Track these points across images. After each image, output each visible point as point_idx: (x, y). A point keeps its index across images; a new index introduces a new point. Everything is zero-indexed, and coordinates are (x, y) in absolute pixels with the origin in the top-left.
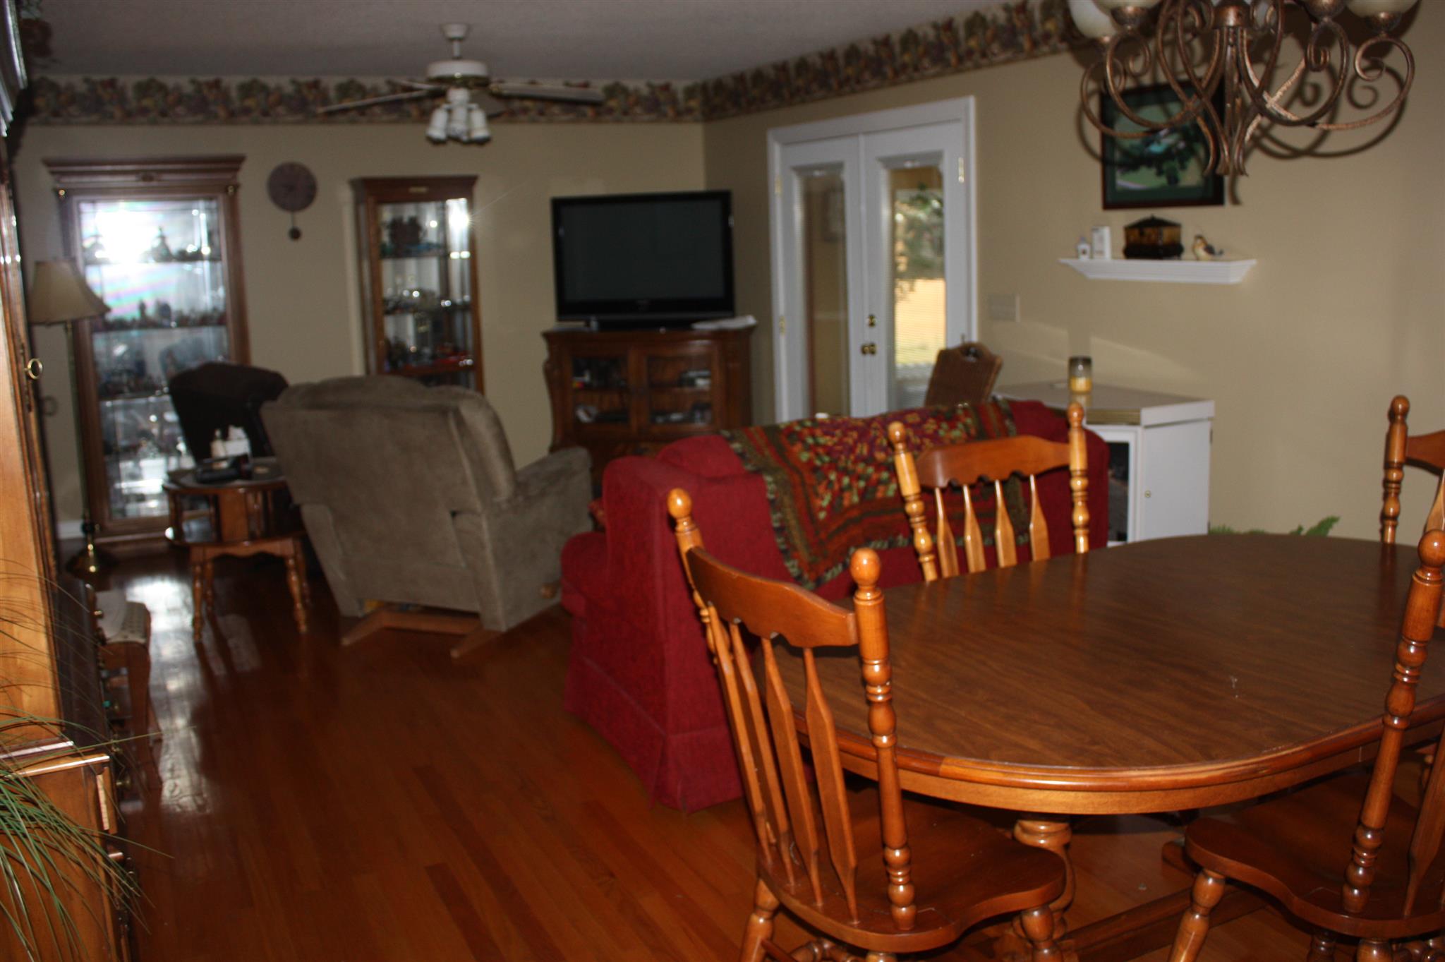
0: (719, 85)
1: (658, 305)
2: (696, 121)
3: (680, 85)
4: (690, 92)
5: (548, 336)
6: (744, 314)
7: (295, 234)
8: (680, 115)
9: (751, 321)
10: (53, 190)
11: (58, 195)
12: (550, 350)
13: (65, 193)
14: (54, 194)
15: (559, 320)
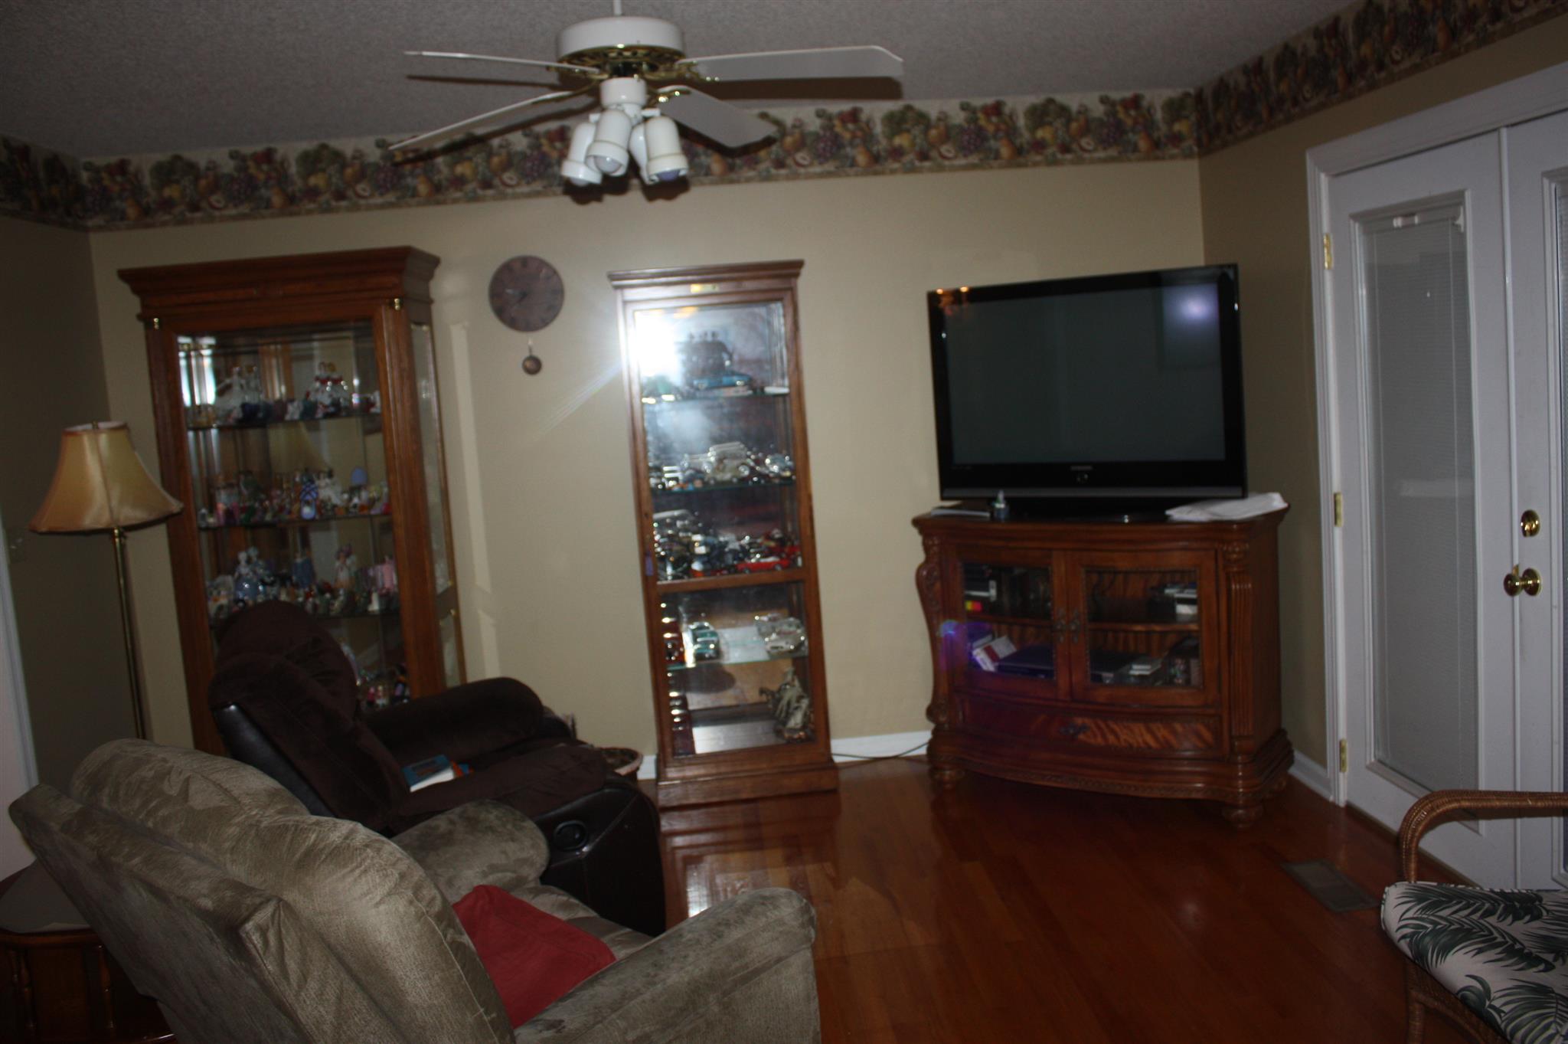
0: (1222, 88)
1: (1107, 473)
2: (1188, 155)
3: (1156, 98)
4: (1175, 109)
5: (922, 524)
6: (1265, 489)
7: (532, 366)
8: (1158, 148)
9: (1276, 502)
10: (140, 317)
11: (149, 325)
12: (927, 548)
13: (160, 323)
14: (140, 327)
15: (943, 498)
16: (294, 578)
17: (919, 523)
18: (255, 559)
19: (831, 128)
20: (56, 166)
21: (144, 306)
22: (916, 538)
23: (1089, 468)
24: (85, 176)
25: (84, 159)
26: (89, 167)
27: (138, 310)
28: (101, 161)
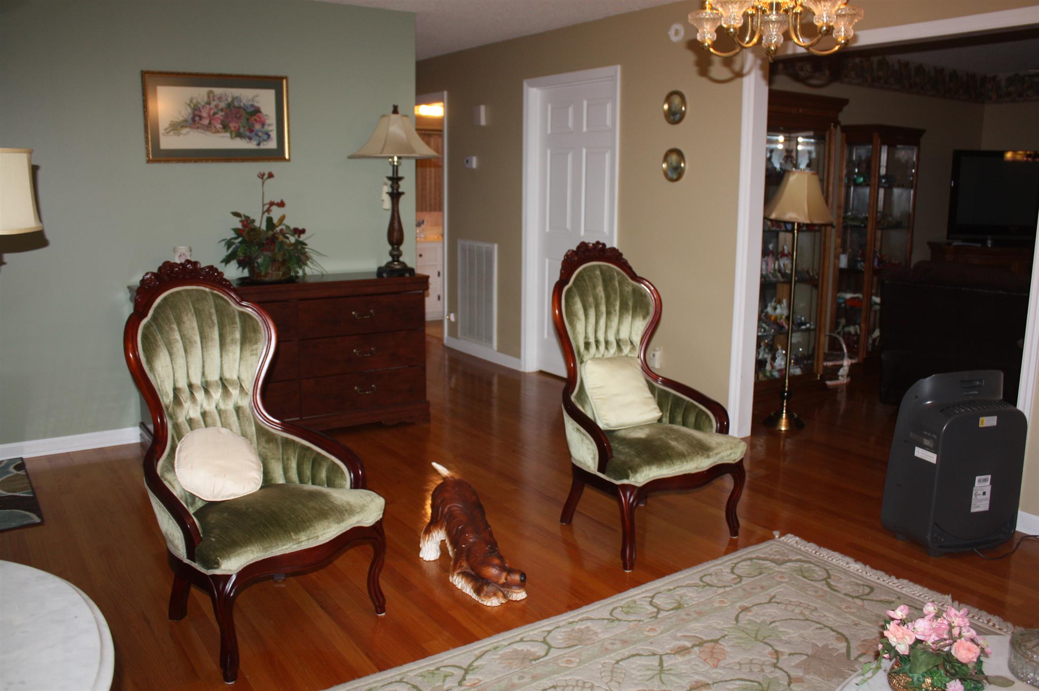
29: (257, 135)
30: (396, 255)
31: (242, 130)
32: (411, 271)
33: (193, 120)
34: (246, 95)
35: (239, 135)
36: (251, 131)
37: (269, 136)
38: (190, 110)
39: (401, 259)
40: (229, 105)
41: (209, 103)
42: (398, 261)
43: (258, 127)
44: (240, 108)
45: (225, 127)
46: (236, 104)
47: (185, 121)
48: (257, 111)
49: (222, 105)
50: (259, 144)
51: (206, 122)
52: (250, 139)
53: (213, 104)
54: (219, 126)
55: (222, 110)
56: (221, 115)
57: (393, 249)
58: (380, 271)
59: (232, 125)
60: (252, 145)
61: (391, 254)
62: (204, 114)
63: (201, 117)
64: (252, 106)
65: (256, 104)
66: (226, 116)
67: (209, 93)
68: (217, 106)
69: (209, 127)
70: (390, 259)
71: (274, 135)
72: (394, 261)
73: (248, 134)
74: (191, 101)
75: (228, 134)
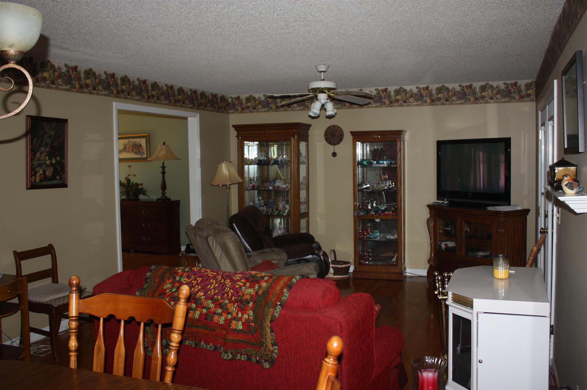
2: (532, 101)
3: (522, 83)
4: (529, 86)
7: (334, 154)
8: (523, 98)
10: (236, 136)
11: (238, 139)
12: (430, 213)
13: (241, 138)
14: (236, 138)
15: (438, 200)
16: (269, 205)
17: (429, 206)
18: (261, 200)
19: (420, 92)
20: (223, 98)
21: (238, 134)
22: (428, 210)
23: (472, 194)
24: (230, 100)
25: (230, 96)
26: (231, 98)
27: (236, 135)
28: (234, 96)
29: (141, 153)
30: (164, 194)
31: (137, 152)
32: (169, 199)
33: (125, 149)
34: (138, 140)
35: (136, 153)
36: (139, 152)
37: (144, 153)
38: (124, 146)
39: (166, 195)
40: (133, 144)
41: (128, 144)
42: (164, 196)
43: (141, 150)
44: (136, 145)
45: (133, 151)
46: (135, 144)
47: (123, 150)
48: (141, 145)
49: (132, 144)
50: (141, 156)
51: (128, 150)
52: (139, 154)
53: (129, 144)
54: (131, 151)
55: (131, 146)
56: (131, 147)
57: (163, 192)
58: (158, 200)
59: (134, 150)
60: (139, 156)
61: (162, 194)
62: (127, 147)
63: (126, 148)
64: (139, 144)
65: (141, 143)
66: (133, 148)
67: (129, 141)
68: (130, 145)
69: (128, 151)
70: (162, 195)
71: (145, 153)
72: (163, 196)
73: (138, 153)
74: (124, 143)
75: (133, 153)
